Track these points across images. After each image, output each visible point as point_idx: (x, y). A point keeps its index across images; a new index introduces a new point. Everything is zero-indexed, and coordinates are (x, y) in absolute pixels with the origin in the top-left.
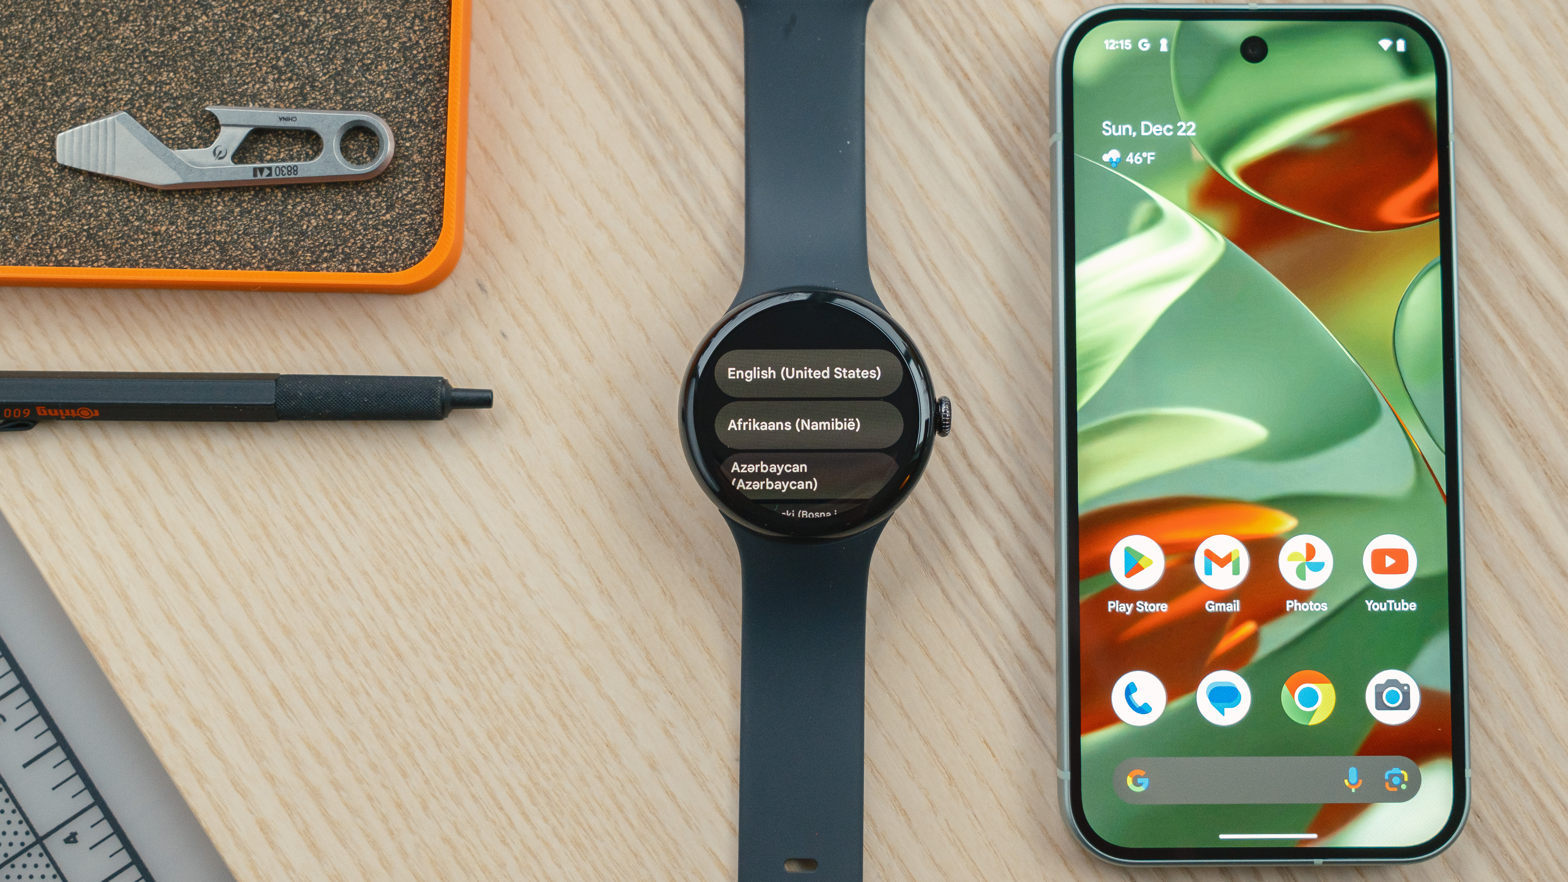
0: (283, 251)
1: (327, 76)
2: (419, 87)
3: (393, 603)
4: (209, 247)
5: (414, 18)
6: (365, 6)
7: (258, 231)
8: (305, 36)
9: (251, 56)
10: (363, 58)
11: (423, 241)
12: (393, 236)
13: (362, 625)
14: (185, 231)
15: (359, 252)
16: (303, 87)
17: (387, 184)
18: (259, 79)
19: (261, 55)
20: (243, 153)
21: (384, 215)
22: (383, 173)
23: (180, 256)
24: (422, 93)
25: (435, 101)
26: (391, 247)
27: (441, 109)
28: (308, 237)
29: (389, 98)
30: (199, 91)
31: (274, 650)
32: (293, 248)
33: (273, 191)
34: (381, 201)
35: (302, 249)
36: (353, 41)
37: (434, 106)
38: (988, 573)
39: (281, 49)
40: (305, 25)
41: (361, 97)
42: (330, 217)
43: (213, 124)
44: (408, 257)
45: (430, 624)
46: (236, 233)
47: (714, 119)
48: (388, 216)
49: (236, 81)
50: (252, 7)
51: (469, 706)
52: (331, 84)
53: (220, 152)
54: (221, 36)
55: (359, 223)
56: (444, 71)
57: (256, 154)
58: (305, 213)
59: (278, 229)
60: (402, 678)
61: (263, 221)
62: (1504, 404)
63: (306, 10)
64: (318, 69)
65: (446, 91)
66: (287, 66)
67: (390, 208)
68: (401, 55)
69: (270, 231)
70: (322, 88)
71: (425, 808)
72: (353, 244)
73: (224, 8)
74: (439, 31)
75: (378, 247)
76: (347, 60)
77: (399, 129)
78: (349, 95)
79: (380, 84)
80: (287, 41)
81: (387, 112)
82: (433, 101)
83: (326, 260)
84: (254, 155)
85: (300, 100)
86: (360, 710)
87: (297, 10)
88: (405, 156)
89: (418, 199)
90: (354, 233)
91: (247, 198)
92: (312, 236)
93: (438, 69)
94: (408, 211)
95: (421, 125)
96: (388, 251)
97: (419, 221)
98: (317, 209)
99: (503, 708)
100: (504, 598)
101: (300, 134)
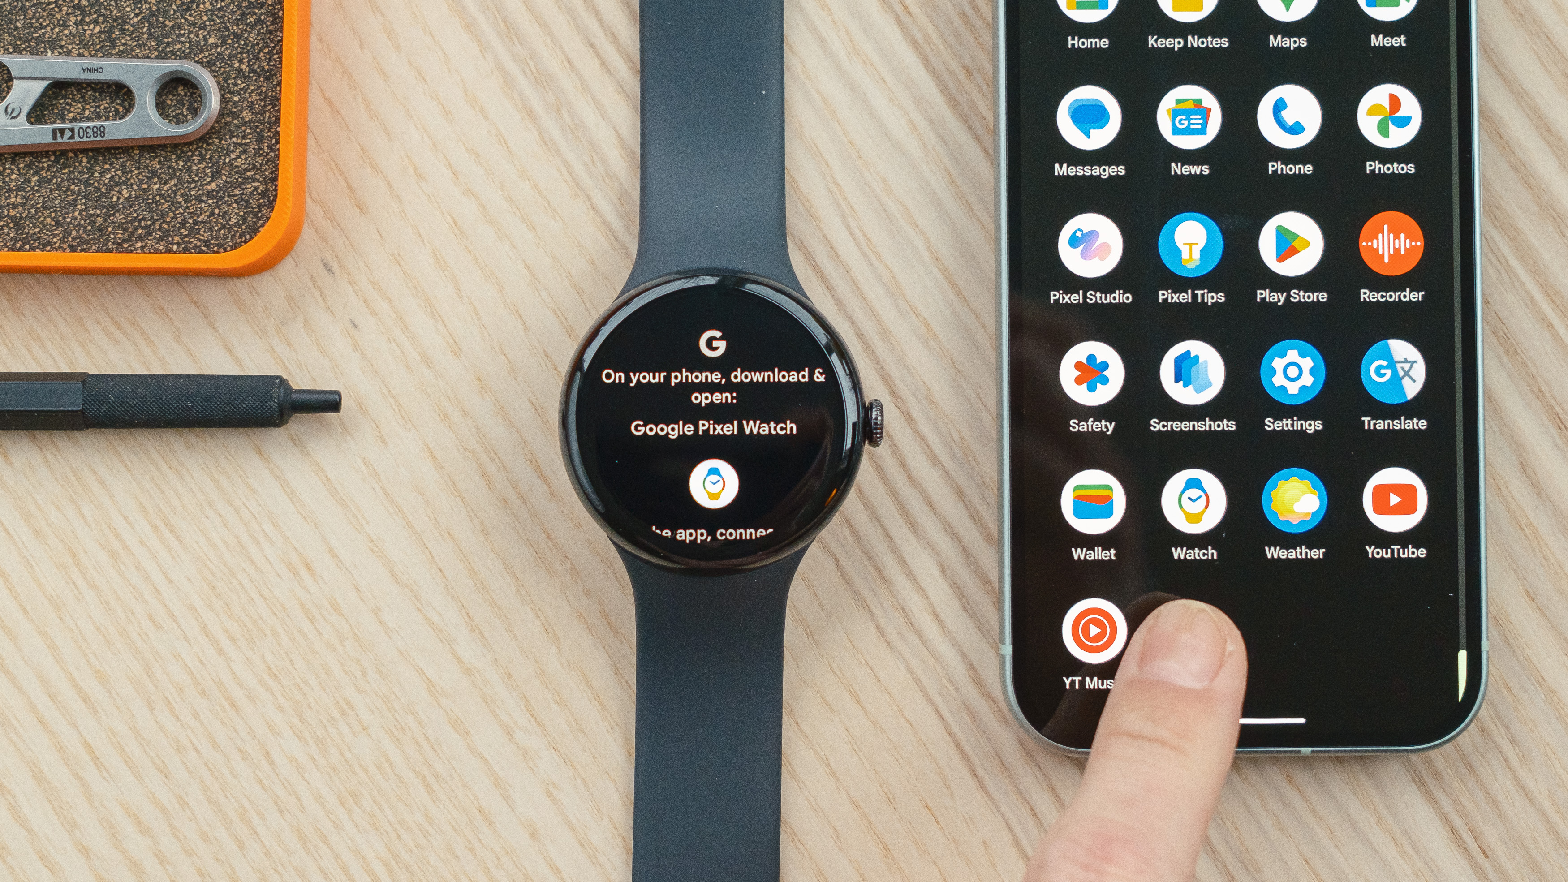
0: (89, 228)
1: (140, 18)
2: (248, 30)
3: (226, 643)
7: (60, 204)
11: (256, 215)
12: (220, 209)
13: (190, 669)
15: (180, 228)
16: (111, 31)
18: (59, 21)
20: (41, 111)
21: (209, 184)
22: (207, 133)
24: (252, 37)
25: (268, 46)
26: (217, 223)
27: (276, 56)
28: (118, 211)
29: (213, 43)
31: (86, 699)
32: (102, 224)
33: (76, 155)
34: (205, 167)
35: (112, 226)
37: (267, 53)
38: (931, 605)
41: (180, 42)
42: (145, 186)
43: (5, 76)
44: (238, 234)
45: (269, 669)
46: (33, 206)
47: (604, 64)
48: (214, 185)
49: (32, 24)
51: (316, 766)
52: (144, 27)
53: (13, 111)
55: (179, 193)
56: (278, 10)
57: (56, 111)
58: (115, 182)
59: (84, 201)
60: (237, 733)
61: (65, 192)
62: (1552, 401)
64: (128, 9)
65: (281, 35)
69: (73, 204)
70: (133, 32)
72: (172, 218)
75: (202, 222)
77: (225, 80)
78: (166, 40)
79: (203, 27)
81: (212, 60)
82: (266, 47)
83: (140, 238)
84: (53, 113)
85: (108, 46)
86: (187, 768)
88: (232, 112)
89: (249, 164)
90: (173, 205)
91: (45, 165)
92: (124, 210)
93: (270, 8)
94: (237, 179)
95: (252, 75)
96: (213, 227)
97: (250, 190)
98: (129, 177)
99: (357, 767)
100: (357, 638)
101: (109, 88)
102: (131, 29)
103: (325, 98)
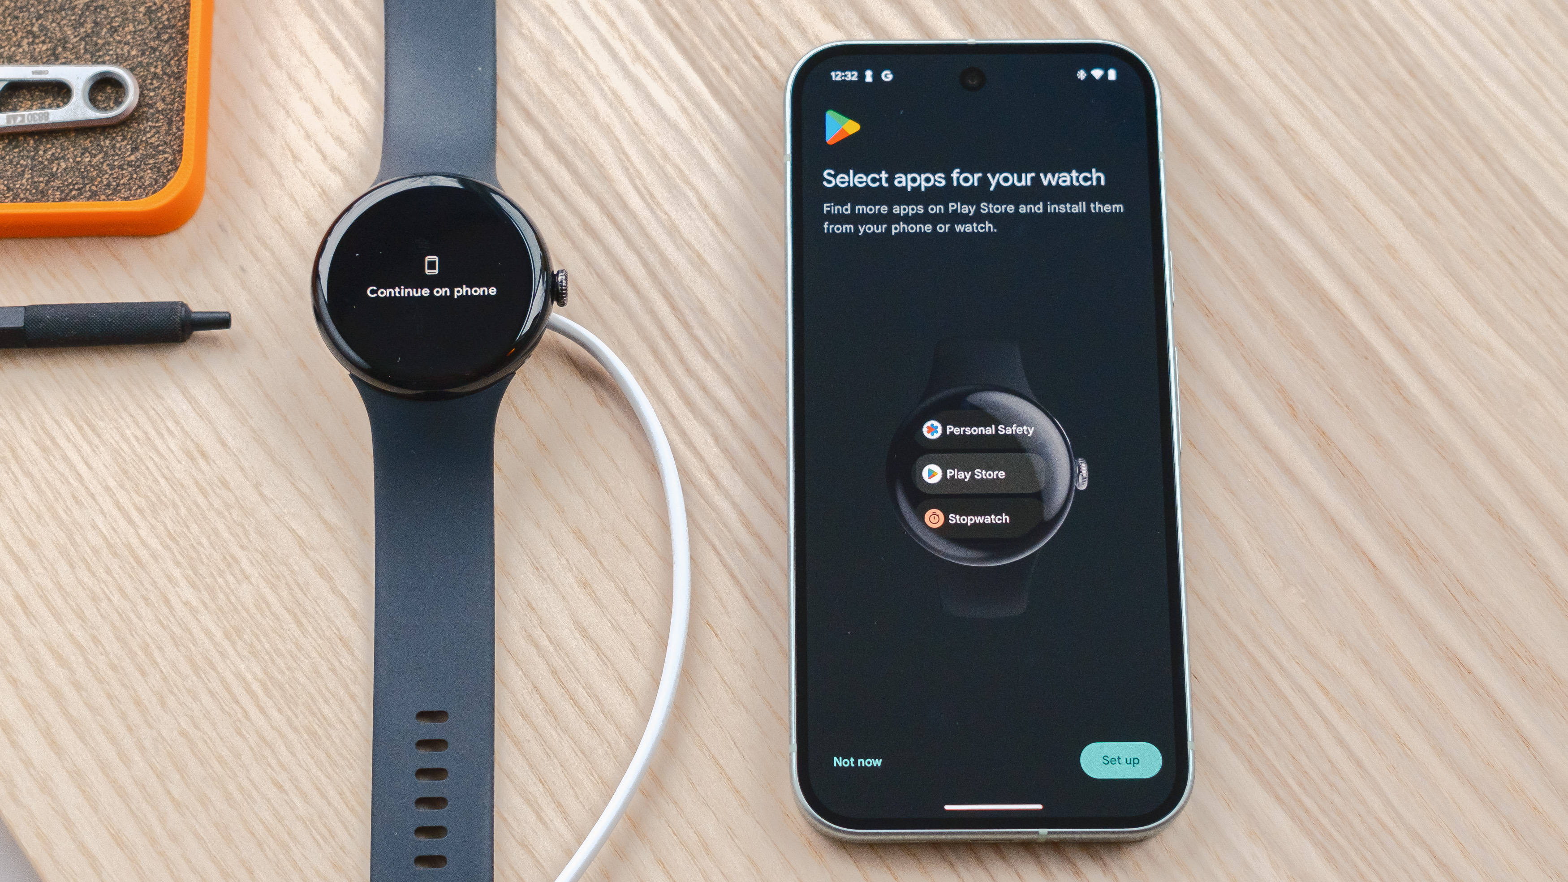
0: (34, 191)
1: (78, 38)
2: (163, 44)
3: (134, 515)
7: (11, 174)
8: (58, 5)
9: (8, 22)
10: (112, 22)
11: (165, 178)
12: (137, 175)
13: (105, 536)
15: (105, 189)
16: (55, 48)
17: (132, 129)
18: (15, 42)
19: (17, 22)
21: (129, 156)
22: (127, 118)
24: (166, 49)
25: (178, 56)
26: (134, 184)
27: (182, 63)
28: (57, 178)
29: (134, 55)
32: (43, 189)
34: (126, 145)
35: (52, 189)
36: (102, 7)
37: (177, 60)
39: (35, 17)
41: (109, 54)
42: (78, 159)
44: (151, 192)
45: (169, 533)
48: (133, 157)
51: (206, 608)
52: (81, 45)
55: (105, 164)
56: (186, 29)
57: (10, 107)
58: (55, 157)
60: (143, 585)
61: (16, 166)
64: (69, 32)
65: (187, 47)
66: (41, 31)
68: (146, 17)
69: (22, 174)
70: (73, 48)
71: (163, 704)
72: (99, 182)
75: (122, 185)
76: (96, 24)
78: (98, 54)
79: (127, 43)
80: (41, 10)
81: (133, 67)
83: (74, 197)
85: (53, 58)
86: (101, 614)
88: (148, 104)
89: (161, 141)
90: (100, 172)
92: (61, 177)
93: (180, 28)
94: (152, 152)
95: (164, 77)
96: (132, 188)
97: (161, 160)
98: (66, 153)
99: (240, 608)
100: (241, 507)
101: (52, 89)
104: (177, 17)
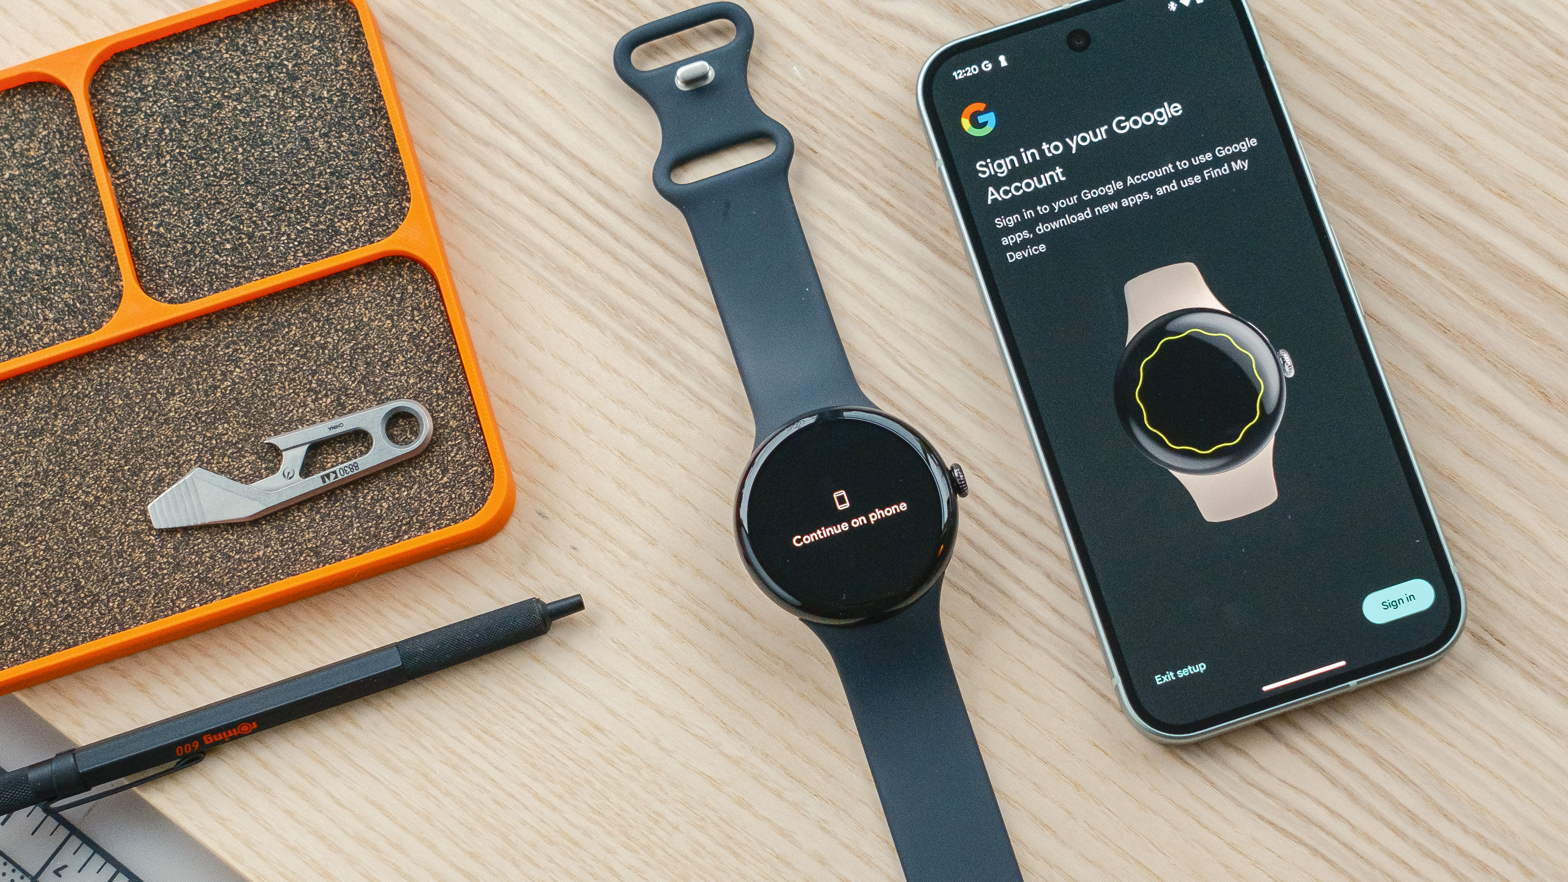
1: (356, 383)
2: (435, 365)
4: (304, 555)
5: (412, 311)
6: (368, 316)
7: (341, 528)
8: (327, 357)
9: (287, 387)
10: (381, 358)
11: (482, 489)
12: (455, 494)
14: (280, 549)
15: (431, 517)
16: (339, 398)
17: (435, 453)
18: (300, 404)
19: (295, 384)
20: (308, 469)
21: (442, 479)
22: (429, 445)
23: (283, 571)
24: (440, 369)
25: (453, 372)
26: (456, 504)
27: (460, 377)
28: (384, 518)
29: (413, 383)
30: (253, 431)
32: (375, 532)
34: (436, 468)
35: (383, 531)
36: (368, 347)
37: (454, 377)
39: (310, 374)
40: (324, 347)
41: (390, 390)
42: (397, 496)
43: (274, 454)
44: (474, 506)
46: (323, 536)
47: (690, 311)
48: (445, 479)
49: (281, 412)
50: (275, 348)
52: (361, 388)
53: (289, 473)
54: (256, 380)
55: (423, 493)
56: (453, 344)
57: (318, 466)
58: (375, 500)
61: (342, 519)
62: (1433, 316)
63: (321, 335)
64: (346, 380)
65: (459, 361)
66: (320, 386)
67: (445, 472)
68: (411, 344)
69: (351, 525)
70: (355, 394)
72: (423, 511)
73: (251, 357)
74: (438, 315)
75: (446, 507)
76: (368, 364)
77: (430, 405)
78: (380, 392)
79: (403, 374)
80: (312, 366)
81: (416, 394)
83: (405, 532)
84: (317, 468)
85: (341, 409)
87: (313, 337)
88: (443, 425)
89: (466, 456)
90: (421, 502)
91: (322, 505)
92: (387, 516)
93: (448, 345)
94: (461, 469)
95: (448, 395)
96: (455, 509)
97: (472, 474)
98: (384, 493)
99: (679, 857)
100: (648, 766)
101: (350, 437)
102: (353, 392)
103: (501, 400)
104: (439, 336)
